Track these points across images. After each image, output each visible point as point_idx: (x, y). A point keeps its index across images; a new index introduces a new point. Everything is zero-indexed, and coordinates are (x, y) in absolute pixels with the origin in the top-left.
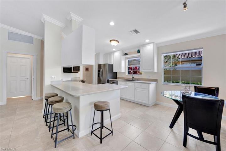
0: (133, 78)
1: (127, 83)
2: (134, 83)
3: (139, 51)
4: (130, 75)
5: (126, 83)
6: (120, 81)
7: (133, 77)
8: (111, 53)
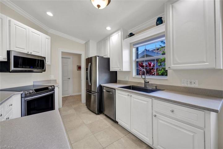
0: (145, 82)
1: (133, 95)
2: (150, 100)
3: (160, 21)
4: (140, 76)
5: (131, 96)
6: (118, 89)
7: (147, 80)
8: (105, 38)
